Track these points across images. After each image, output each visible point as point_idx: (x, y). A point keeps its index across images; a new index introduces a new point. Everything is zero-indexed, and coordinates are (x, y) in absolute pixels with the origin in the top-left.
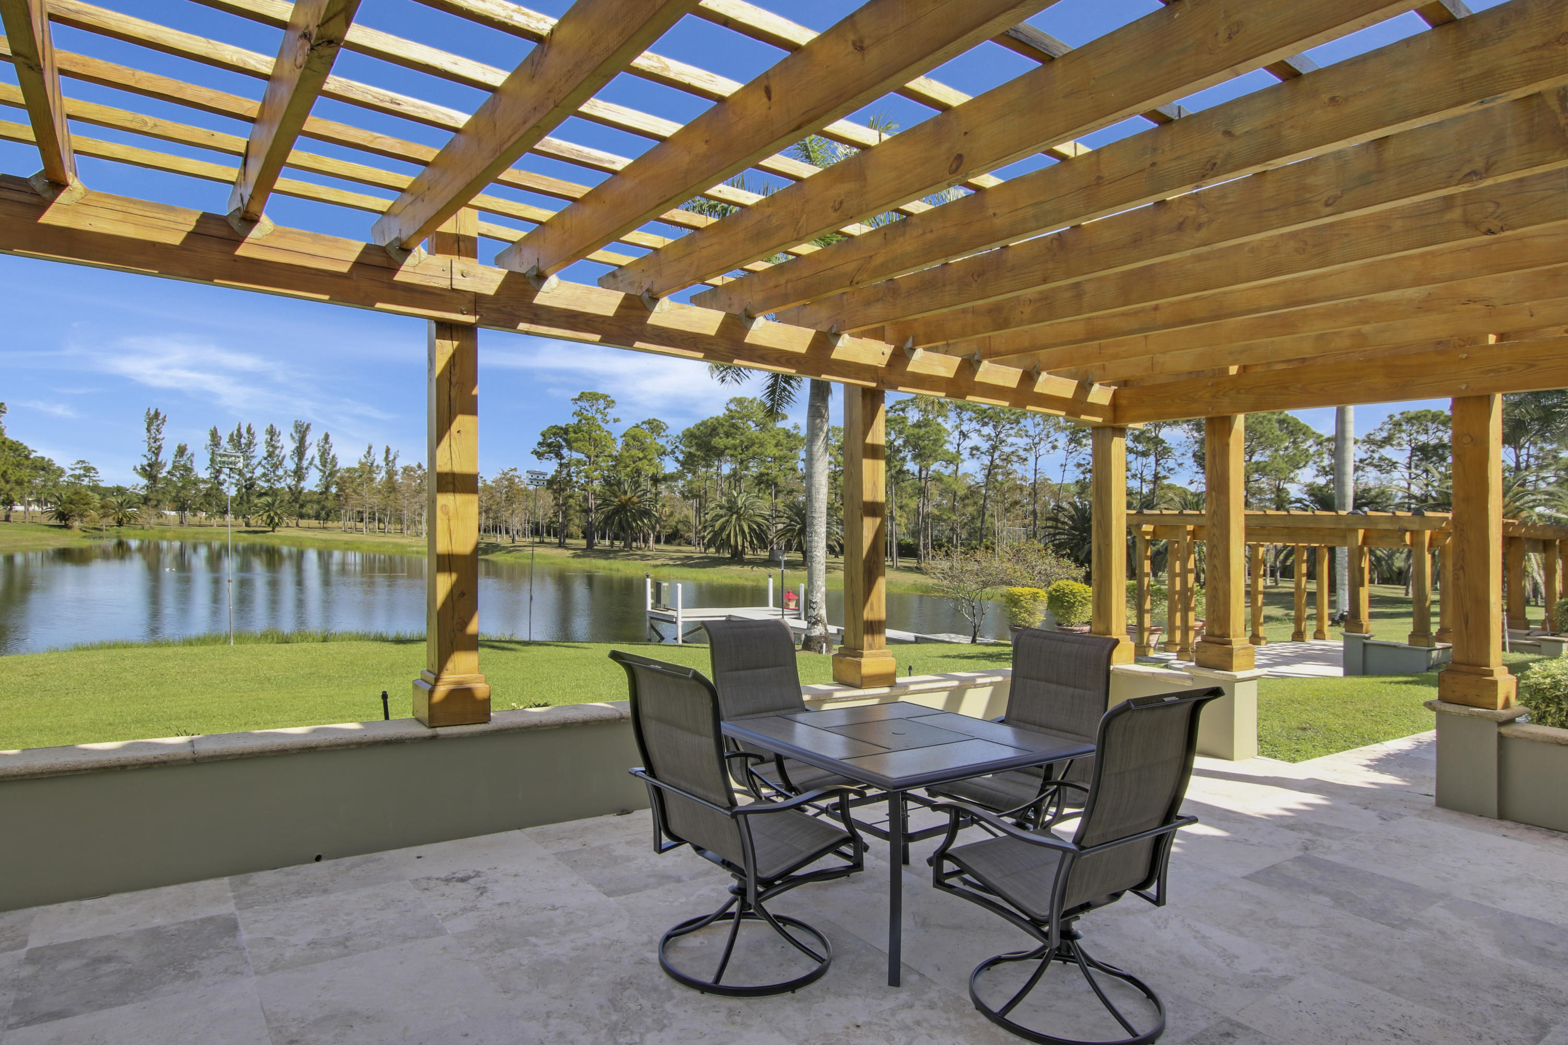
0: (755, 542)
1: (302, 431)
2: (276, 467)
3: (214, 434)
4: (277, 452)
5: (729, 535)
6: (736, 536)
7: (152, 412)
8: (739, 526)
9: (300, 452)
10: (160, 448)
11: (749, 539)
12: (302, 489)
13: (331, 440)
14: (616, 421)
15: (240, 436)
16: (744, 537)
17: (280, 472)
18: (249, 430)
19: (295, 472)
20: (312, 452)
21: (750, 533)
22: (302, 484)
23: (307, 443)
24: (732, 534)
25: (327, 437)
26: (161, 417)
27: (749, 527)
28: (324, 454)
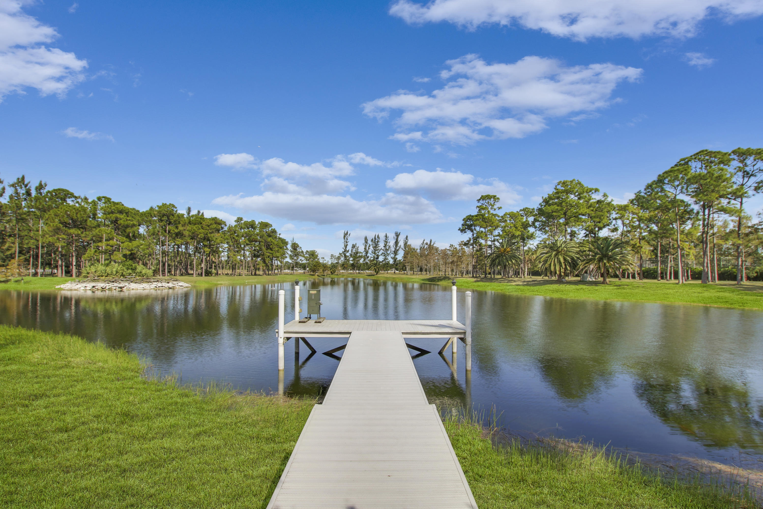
0: (568, 268)
1: (397, 235)
2: (387, 250)
3: (366, 239)
4: (388, 244)
5: (550, 265)
6: (555, 265)
7: (346, 232)
8: (557, 258)
9: (397, 243)
10: (347, 245)
11: (564, 266)
12: (397, 258)
13: (408, 238)
14: (500, 208)
15: (375, 239)
16: (561, 266)
17: (389, 252)
18: (378, 236)
19: (394, 252)
20: (401, 243)
21: (564, 263)
22: (397, 256)
23: (399, 240)
24: (552, 264)
25: (407, 237)
26: (348, 234)
27: (565, 259)
28: (406, 244)
